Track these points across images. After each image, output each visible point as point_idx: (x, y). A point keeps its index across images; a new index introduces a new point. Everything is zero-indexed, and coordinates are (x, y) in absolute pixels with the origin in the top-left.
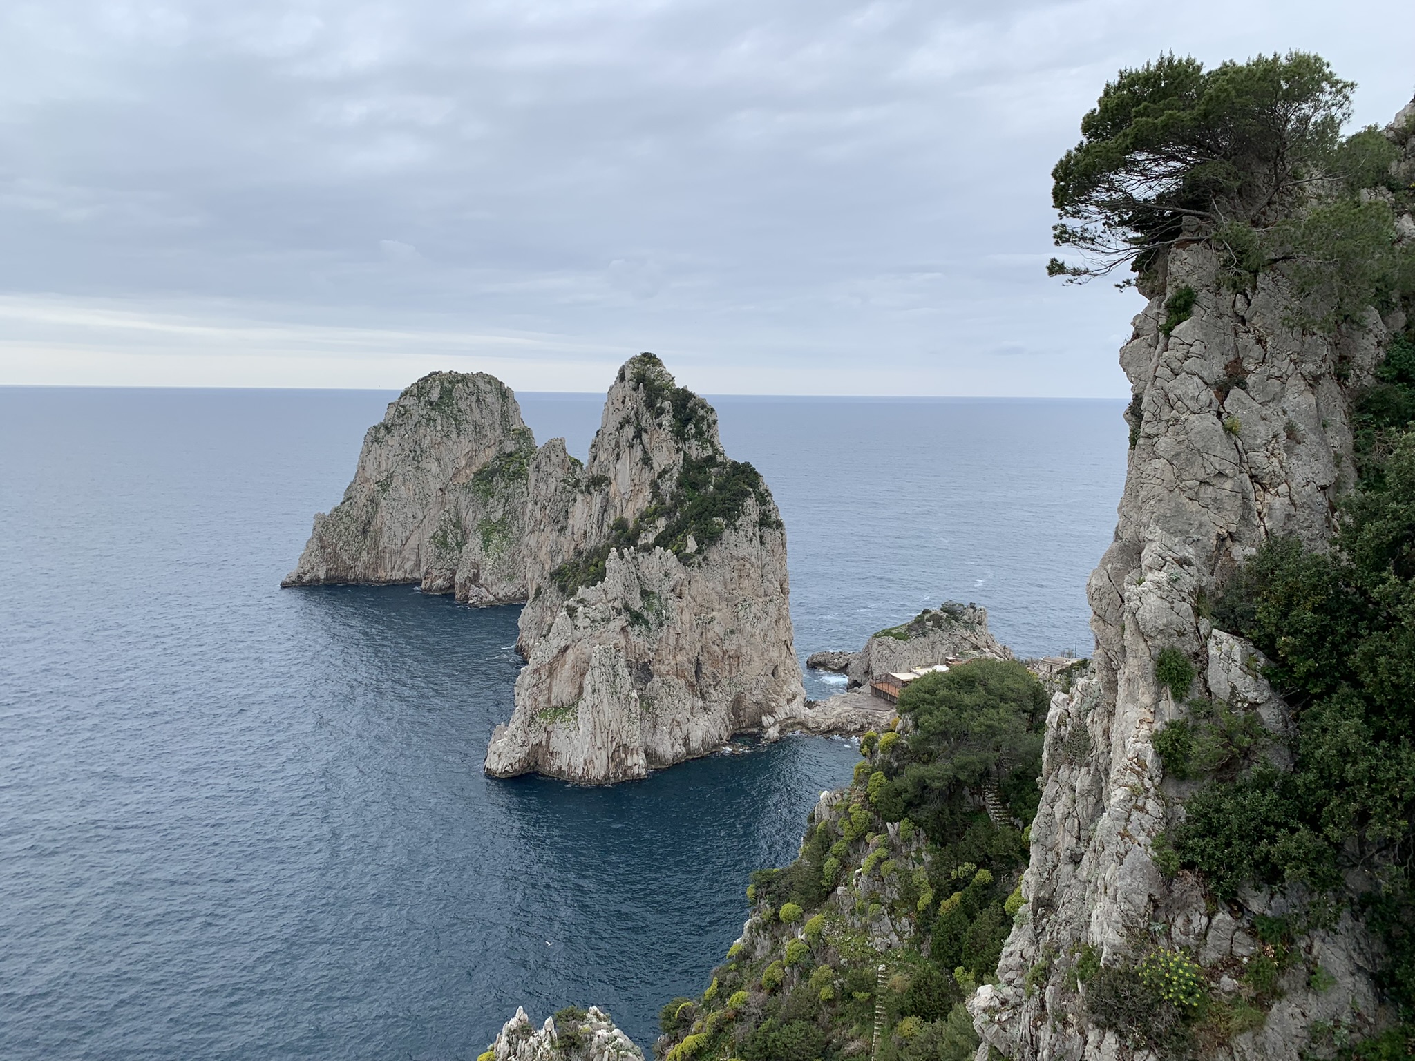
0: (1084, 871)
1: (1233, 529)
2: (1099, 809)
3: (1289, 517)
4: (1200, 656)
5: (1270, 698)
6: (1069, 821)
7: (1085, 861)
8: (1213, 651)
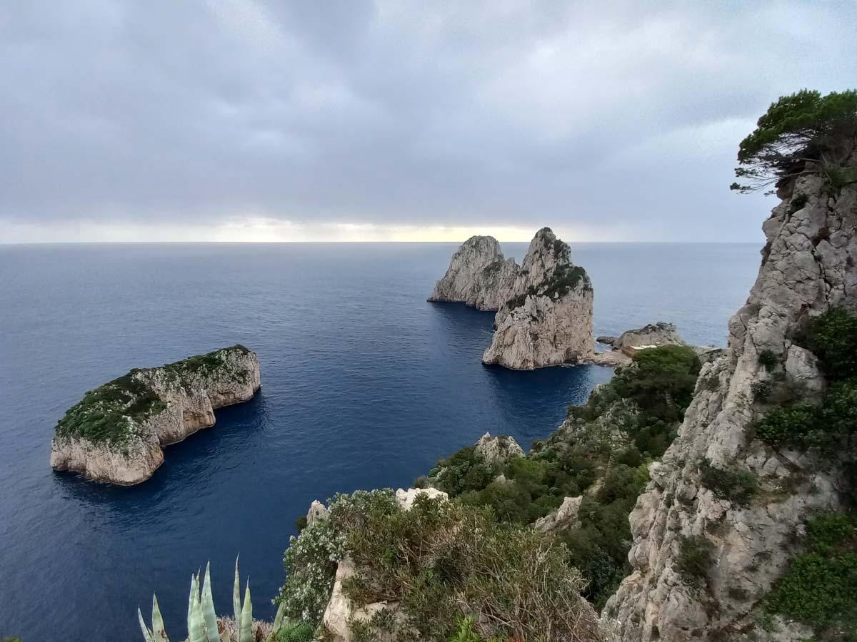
0: (708, 430)
1: (811, 303)
2: (720, 409)
3: (842, 299)
4: (784, 356)
5: (817, 377)
6: (704, 411)
7: (709, 427)
8: (790, 354)
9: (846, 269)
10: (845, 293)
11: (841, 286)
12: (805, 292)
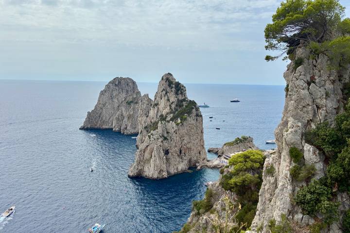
0: (272, 203)
1: (311, 118)
2: (276, 187)
4: (302, 150)
5: (319, 161)
9: (326, 99)
10: (327, 112)
11: (324, 108)
12: (307, 112)
